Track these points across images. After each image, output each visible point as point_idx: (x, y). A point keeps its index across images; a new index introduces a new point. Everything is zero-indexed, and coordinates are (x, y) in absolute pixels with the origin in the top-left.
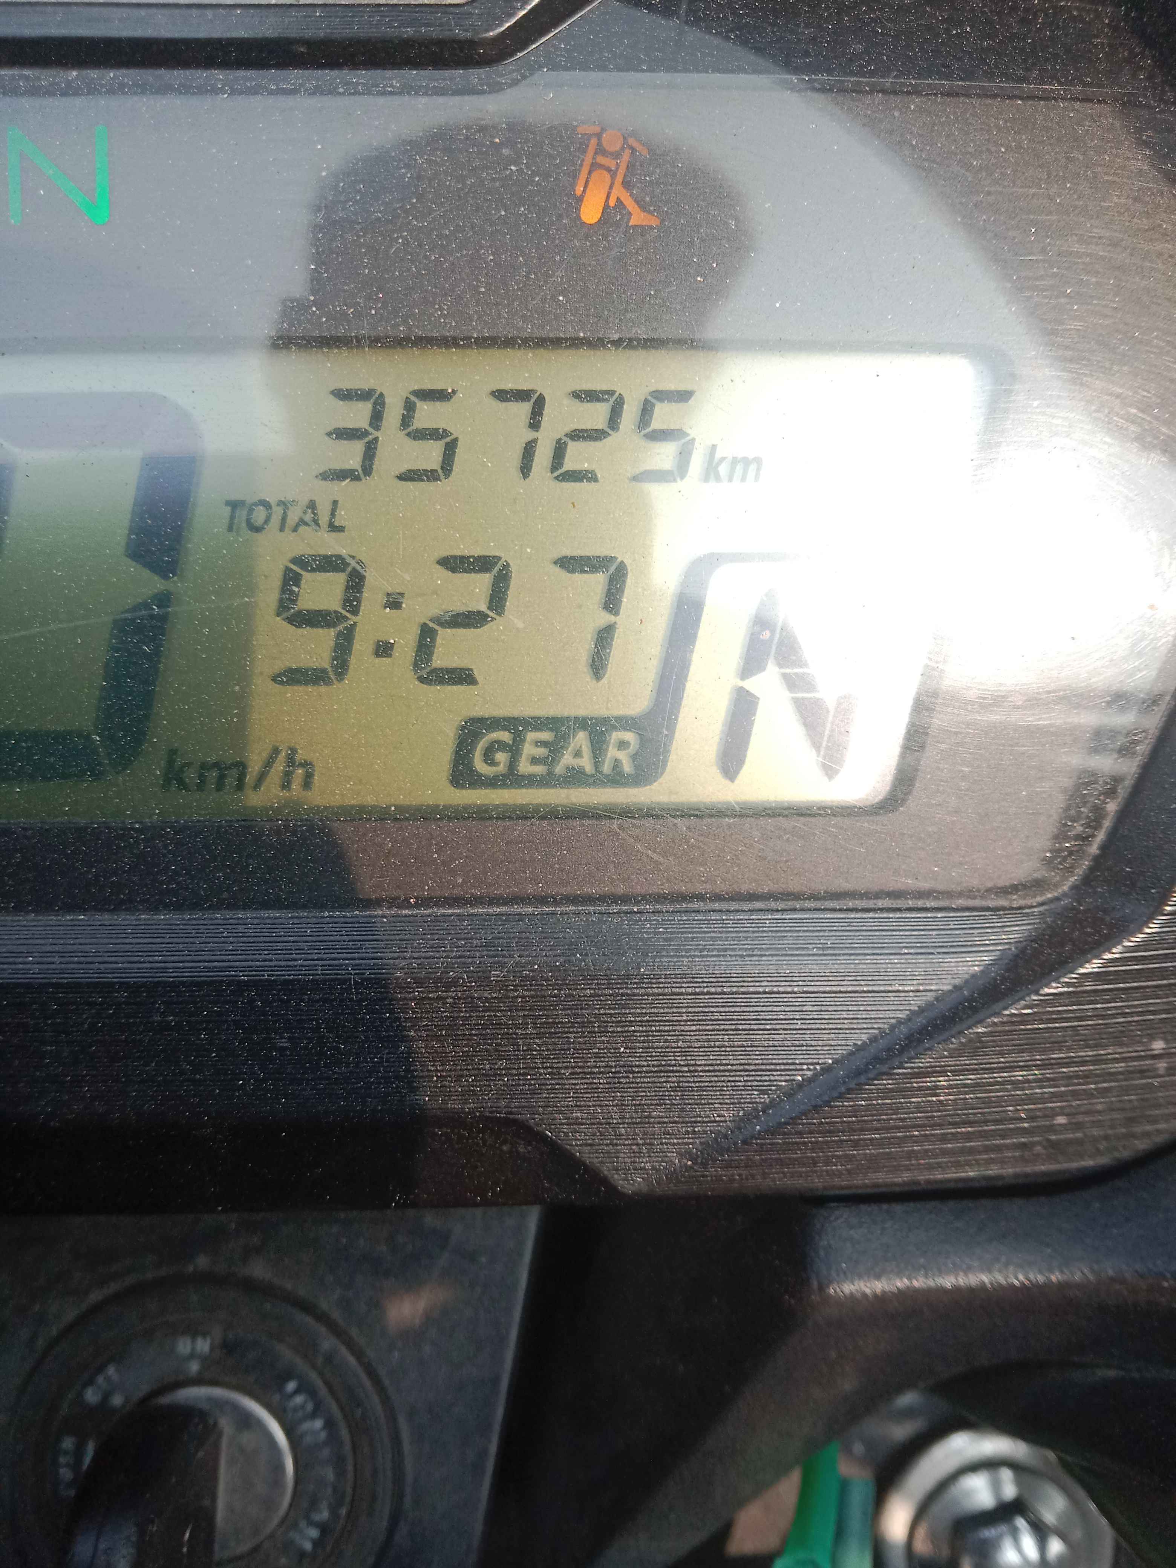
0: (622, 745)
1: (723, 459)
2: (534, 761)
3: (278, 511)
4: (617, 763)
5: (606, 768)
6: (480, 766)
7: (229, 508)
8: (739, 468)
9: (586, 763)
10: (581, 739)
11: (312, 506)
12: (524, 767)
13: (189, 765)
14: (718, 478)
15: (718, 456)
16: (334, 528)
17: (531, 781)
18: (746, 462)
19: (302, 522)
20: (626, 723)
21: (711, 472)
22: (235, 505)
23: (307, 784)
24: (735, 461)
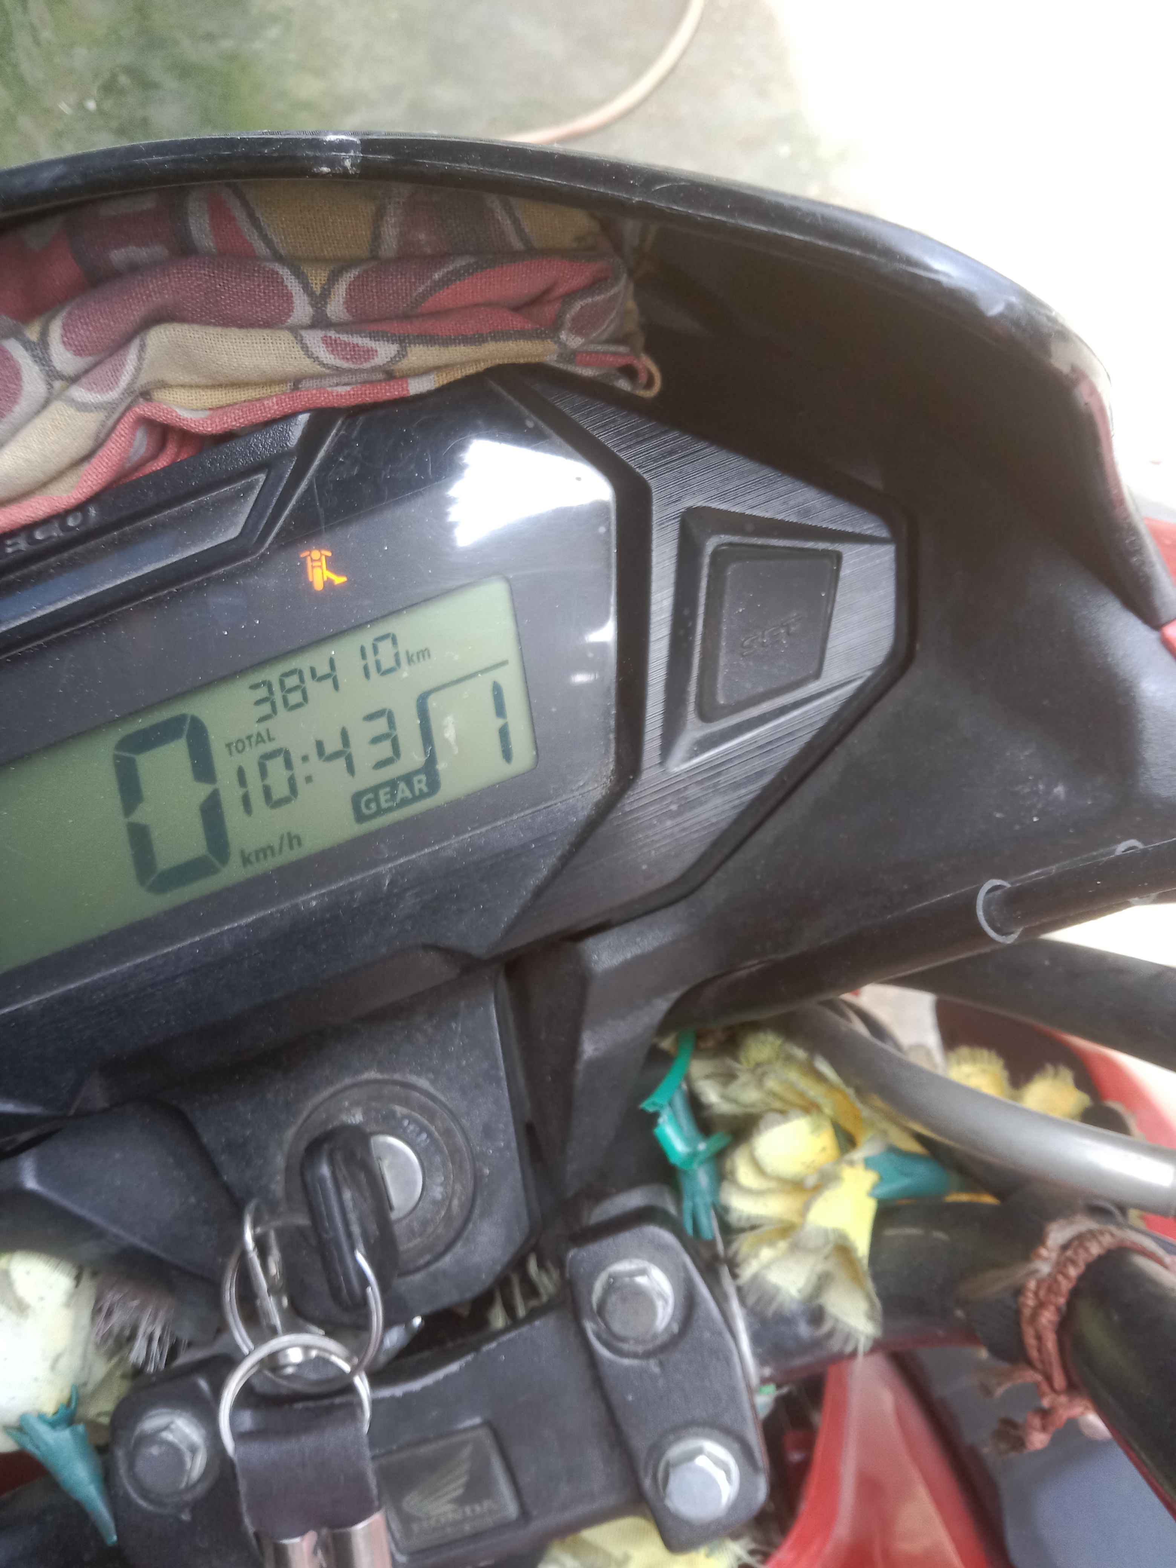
0: (420, 782)
1: (412, 656)
2: (386, 801)
3: (247, 742)
4: (420, 790)
5: (417, 793)
6: (365, 811)
7: (228, 748)
8: (421, 656)
9: (408, 794)
10: (402, 786)
11: (259, 735)
12: (384, 805)
13: (250, 855)
14: (413, 661)
15: (410, 654)
16: (270, 739)
17: (389, 810)
18: (423, 652)
19: (257, 742)
20: (417, 772)
21: (410, 660)
22: (228, 745)
23: (300, 844)
24: (418, 653)
